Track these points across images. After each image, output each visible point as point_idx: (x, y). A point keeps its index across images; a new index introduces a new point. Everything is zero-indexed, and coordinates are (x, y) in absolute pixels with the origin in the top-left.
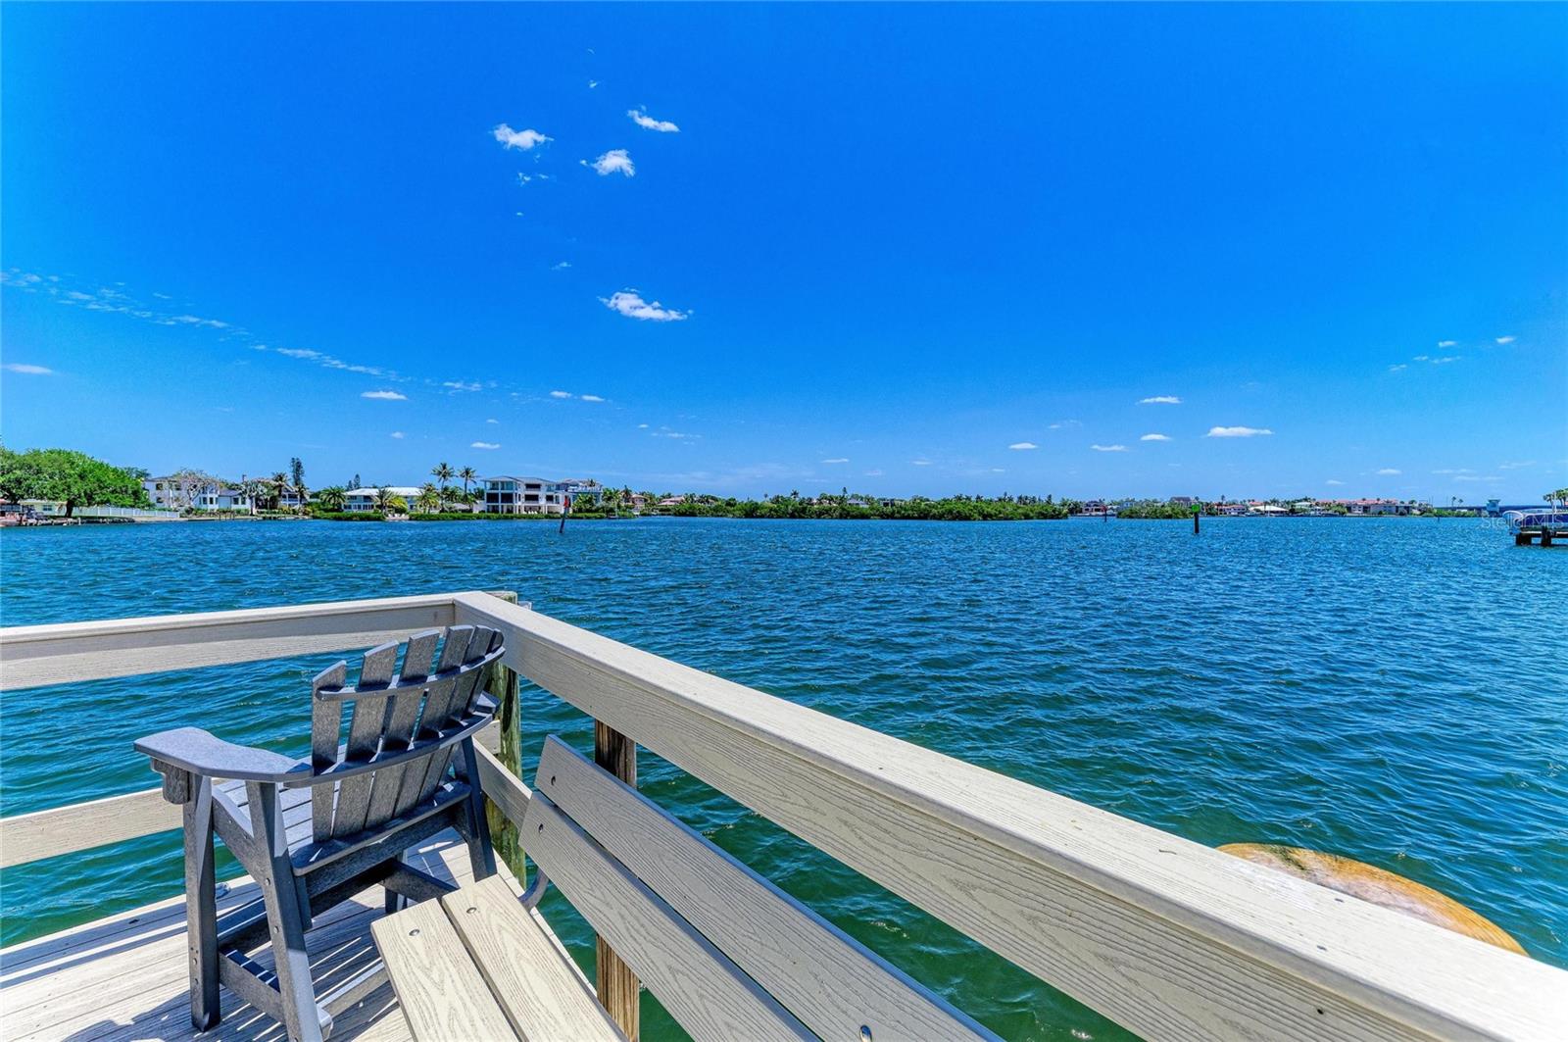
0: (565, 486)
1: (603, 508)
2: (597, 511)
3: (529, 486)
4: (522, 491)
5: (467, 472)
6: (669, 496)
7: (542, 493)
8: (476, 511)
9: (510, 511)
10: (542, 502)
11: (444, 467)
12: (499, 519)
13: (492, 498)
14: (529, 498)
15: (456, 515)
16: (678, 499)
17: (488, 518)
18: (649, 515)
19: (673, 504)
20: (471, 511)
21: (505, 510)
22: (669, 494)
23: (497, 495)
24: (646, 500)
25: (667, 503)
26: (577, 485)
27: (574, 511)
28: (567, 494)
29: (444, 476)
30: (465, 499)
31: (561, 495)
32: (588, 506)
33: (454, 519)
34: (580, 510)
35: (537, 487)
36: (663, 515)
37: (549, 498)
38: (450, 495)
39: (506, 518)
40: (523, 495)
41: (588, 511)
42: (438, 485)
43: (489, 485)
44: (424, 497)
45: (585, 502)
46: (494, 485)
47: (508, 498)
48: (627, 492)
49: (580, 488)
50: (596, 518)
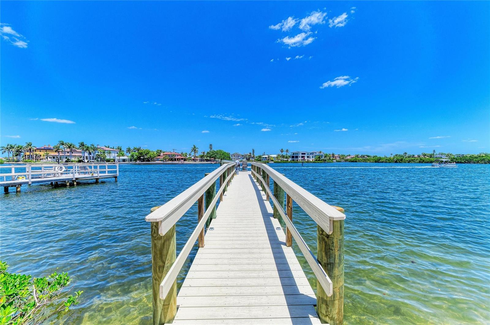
0: (313, 153)
1: (323, 159)
2: (321, 160)
3: (302, 154)
4: (301, 155)
5: (287, 151)
6: (349, 155)
7: (306, 156)
8: (289, 161)
9: (297, 161)
10: (306, 158)
11: (282, 150)
12: (294, 163)
13: (293, 157)
14: (302, 157)
15: (284, 162)
16: (353, 156)
17: (292, 162)
18: (341, 162)
19: (350, 158)
20: (288, 161)
21: (296, 160)
22: (350, 155)
23: (294, 156)
24: (340, 157)
25: (348, 158)
26: (316, 153)
27: (315, 161)
28: (313, 156)
29: (282, 152)
30: (286, 158)
31: (311, 156)
32: (319, 159)
33: (284, 163)
34: (316, 160)
35: (305, 154)
36: (346, 162)
37: (308, 157)
38: (283, 157)
39: (296, 162)
40: (301, 156)
41: (319, 160)
42: (281, 154)
43: (292, 154)
44: (277, 157)
45: (318, 158)
46: (294, 154)
47: (297, 157)
48: (333, 155)
49: (317, 154)
50: (320, 162)
